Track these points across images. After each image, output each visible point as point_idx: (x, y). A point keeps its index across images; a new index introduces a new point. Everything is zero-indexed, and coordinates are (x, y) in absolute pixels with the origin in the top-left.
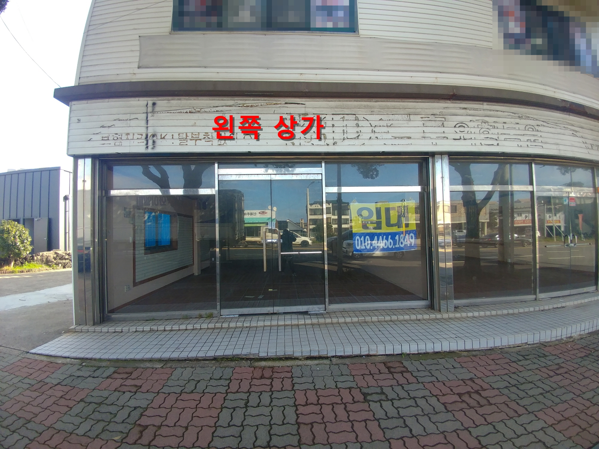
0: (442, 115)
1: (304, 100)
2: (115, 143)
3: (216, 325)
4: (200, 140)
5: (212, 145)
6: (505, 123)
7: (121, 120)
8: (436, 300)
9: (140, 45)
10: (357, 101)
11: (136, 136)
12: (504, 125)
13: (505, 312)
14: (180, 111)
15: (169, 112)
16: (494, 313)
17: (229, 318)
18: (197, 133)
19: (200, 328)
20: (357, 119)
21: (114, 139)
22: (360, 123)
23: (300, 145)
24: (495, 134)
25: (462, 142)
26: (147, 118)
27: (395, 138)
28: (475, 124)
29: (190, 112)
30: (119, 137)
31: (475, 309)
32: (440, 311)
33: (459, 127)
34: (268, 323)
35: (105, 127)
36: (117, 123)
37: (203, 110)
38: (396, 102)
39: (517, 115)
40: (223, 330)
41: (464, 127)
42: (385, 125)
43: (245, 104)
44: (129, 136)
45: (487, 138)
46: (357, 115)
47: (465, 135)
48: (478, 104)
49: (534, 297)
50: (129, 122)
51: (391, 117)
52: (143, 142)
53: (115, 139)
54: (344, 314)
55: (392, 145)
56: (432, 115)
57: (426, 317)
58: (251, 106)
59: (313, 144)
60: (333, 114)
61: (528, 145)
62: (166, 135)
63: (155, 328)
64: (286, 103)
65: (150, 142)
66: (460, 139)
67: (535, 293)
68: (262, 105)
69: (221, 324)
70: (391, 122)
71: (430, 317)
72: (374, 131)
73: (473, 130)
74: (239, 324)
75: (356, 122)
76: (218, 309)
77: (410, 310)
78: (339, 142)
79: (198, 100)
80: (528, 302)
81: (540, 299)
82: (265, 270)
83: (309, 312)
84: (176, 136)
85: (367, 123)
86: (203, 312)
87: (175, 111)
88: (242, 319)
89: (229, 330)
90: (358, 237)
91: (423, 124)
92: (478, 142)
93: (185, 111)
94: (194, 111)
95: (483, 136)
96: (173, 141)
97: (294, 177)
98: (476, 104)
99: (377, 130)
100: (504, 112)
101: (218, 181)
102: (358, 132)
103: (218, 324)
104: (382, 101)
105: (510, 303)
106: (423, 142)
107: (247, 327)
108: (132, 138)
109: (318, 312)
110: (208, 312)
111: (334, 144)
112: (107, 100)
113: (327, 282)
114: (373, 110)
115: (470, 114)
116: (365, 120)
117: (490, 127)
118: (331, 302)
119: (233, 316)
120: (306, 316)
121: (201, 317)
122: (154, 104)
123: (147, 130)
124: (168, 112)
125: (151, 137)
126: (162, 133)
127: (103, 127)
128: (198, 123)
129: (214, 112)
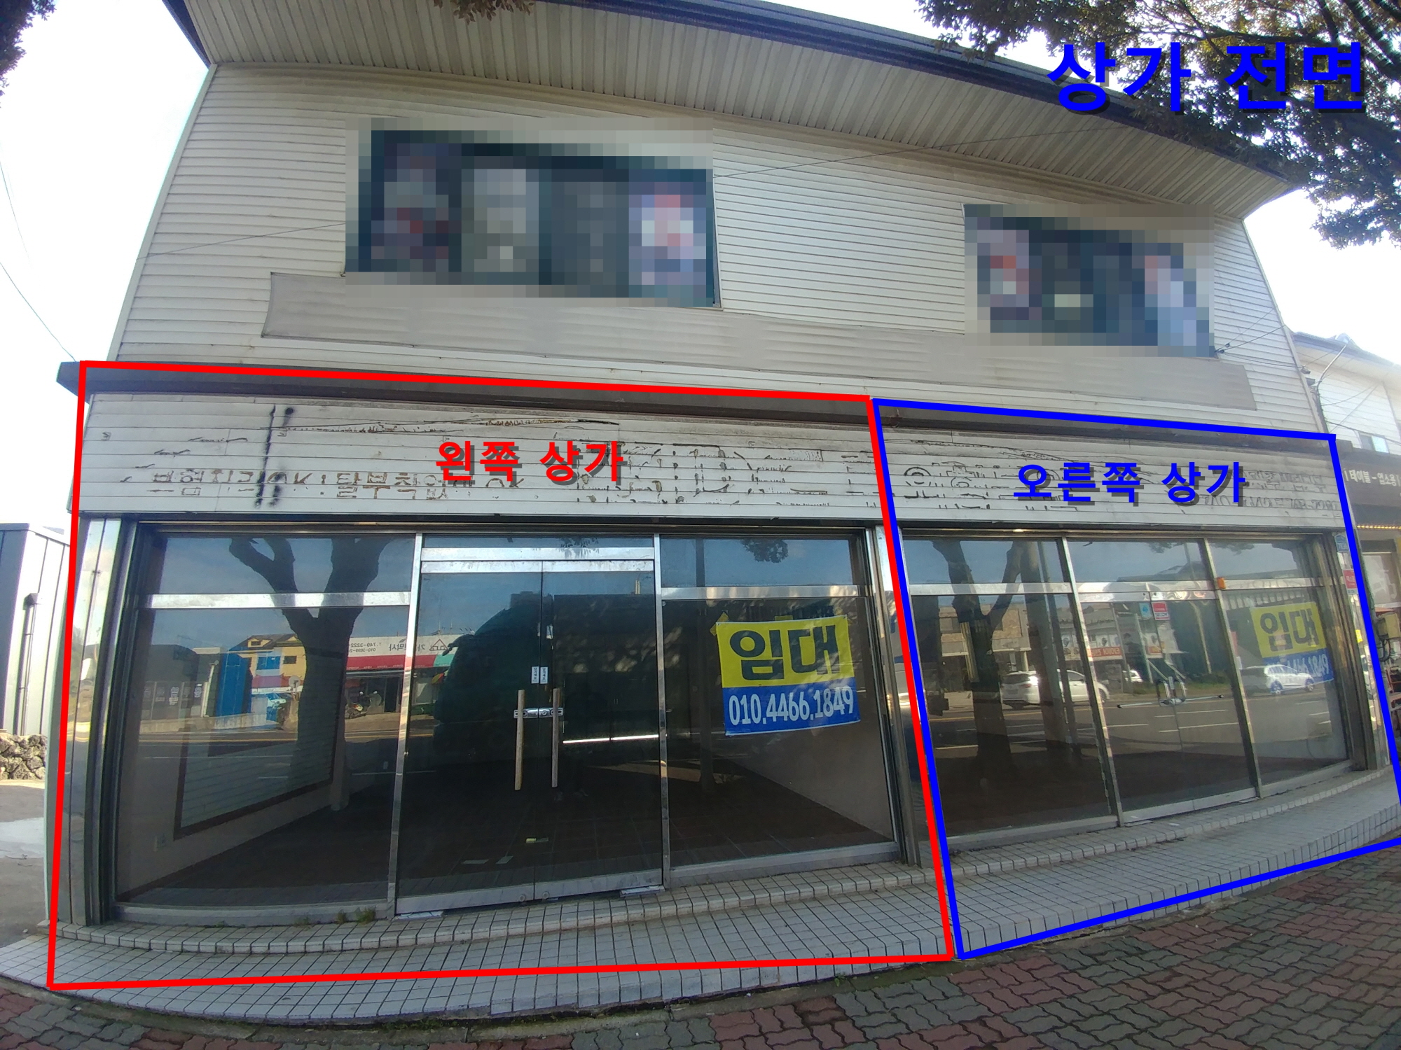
1: (617, 416)
2: (184, 489)
3: (382, 939)
4: (388, 487)
5: (414, 498)
6: (997, 467)
7: (207, 441)
8: (910, 840)
9: (272, 291)
10: (721, 423)
11: (237, 476)
12: (996, 470)
13: (1055, 857)
14: (347, 427)
15: (323, 428)
16: (1031, 861)
17: (420, 919)
18: (382, 474)
19: (340, 948)
20: (722, 455)
21: (182, 481)
22: (729, 463)
23: (607, 502)
24: (980, 488)
25: (920, 503)
26: (269, 438)
27: (798, 492)
28: (943, 470)
29: (370, 431)
30: (194, 476)
31: (992, 855)
32: (919, 865)
33: (913, 474)
34: (517, 928)
35: (166, 454)
36: (197, 447)
37: (400, 428)
38: (795, 426)
39: (1019, 453)
40: (399, 953)
41: (923, 475)
42: (777, 467)
43: (493, 419)
44: (218, 475)
45: (967, 495)
46: (721, 448)
47: (925, 489)
48: (943, 434)
49: (1113, 819)
50: (224, 445)
51: (787, 454)
52: (252, 490)
53: (185, 480)
54: (708, 891)
55: (792, 505)
56: (861, 451)
57: (891, 881)
58: (507, 424)
59: (634, 501)
60: (674, 445)
61: (1046, 507)
62: (308, 476)
63: (226, 945)
64: (580, 421)
65: (269, 490)
66: (917, 497)
67: (1115, 812)
68: (529, 423)
69: (396, 938)
70: (787, 463)
71: (898, 883)
72: (757, 478)
73: (939, 481)
74: (444, 935)
75: (721, 460)
76: (389, 900)
77: (856, 868)
78: (688, 498)
79: (392, 407)
80: (1103, 832)
81: (1129, 825)
82: (518, 786)
83: (623, 892)
84: (331, 478)
85: (741, 464)
86: (350, 908)
87: (337, 428)
88: (452, 921)
89: (417, 952)
90: (734, 698)
91: (848, 468)
92: (951, 504)
93: (360, 428)
94: (380, 429)
95: (958, 492)
96: (322, 488)
97: (595, 568)
98: (939, 433)
99: (761, 476)
100: (993, 447)
101: (421, 574)
102: (724, 480)
103: (388, 938)
104: (768, 425)
105: (1065, 837)
106: (849, 501)
107: (463, 942)
108: (226, 480)
109: (645, 890)
110: (364, 906)
111: (677, 502)
112: (179, 397)
113: (665, 812)
114: (751, 439)
115: (931, 451)
116: (737, 456)
117: (970, 475)
118: (675, 863)
119: (428, 915)
120: (615, 903)
121: (344, 919)
122: (289, 411)
123: (265, 463)
124: (319, 428)
125: (273, 479)
126: (300, 473)
127: (161, 454)
128: (386, 453)
129: (426, 432)
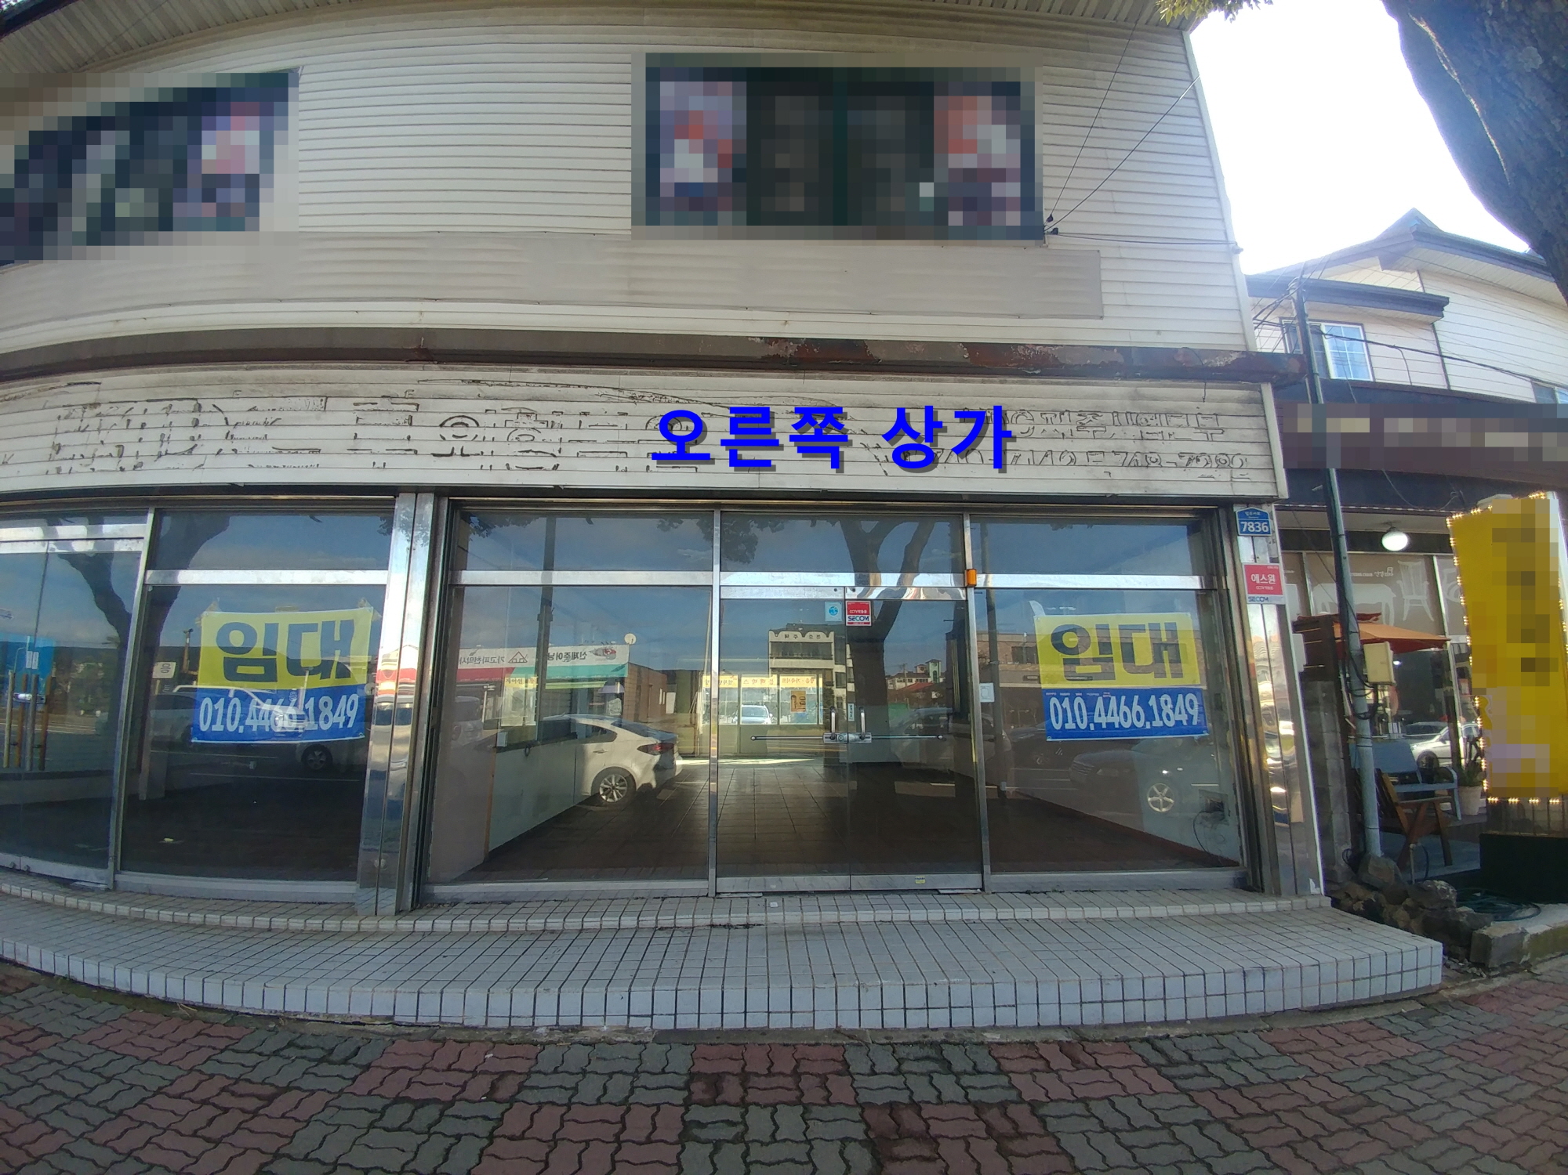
0: (409, 396)
1: (101, 374)
6: (585, 414)
12: (583, 418)
20: (198, 409)
22: (204, 418)
24: (551, 442)
25: (457, 462)
27: (280, 451)
28: (498, 419)
33: (452, 426)
38: (298, 368)
41: (467, 425)
42: (262, 421)
45: (528, 451)
46: (199, 401)
47: (465, 445)
51: (281, 402)
55: (269, 467)
56: (383, 397)
59: (94, 470)
60: (149, 401)
61: (648, 467)
64: (69, 384)
66: (452, 454)
68: (30, 394)
70: (277, 415)
72: (232, 436)
73: (490, 434)
75: (195, 415)
78: (148, 463)
83: (78, 883)
85: (219, 418)
91: (358, 418)
92: (500, 463)
95: (516, 447)
99: (237, 432)
100: (586, 387)
102: (192, 439)
106: (350, 460)
109: (94, 885)
111: (135, 468)
114: (239, 387)
116: (215, 410)
117: (541, 426)
